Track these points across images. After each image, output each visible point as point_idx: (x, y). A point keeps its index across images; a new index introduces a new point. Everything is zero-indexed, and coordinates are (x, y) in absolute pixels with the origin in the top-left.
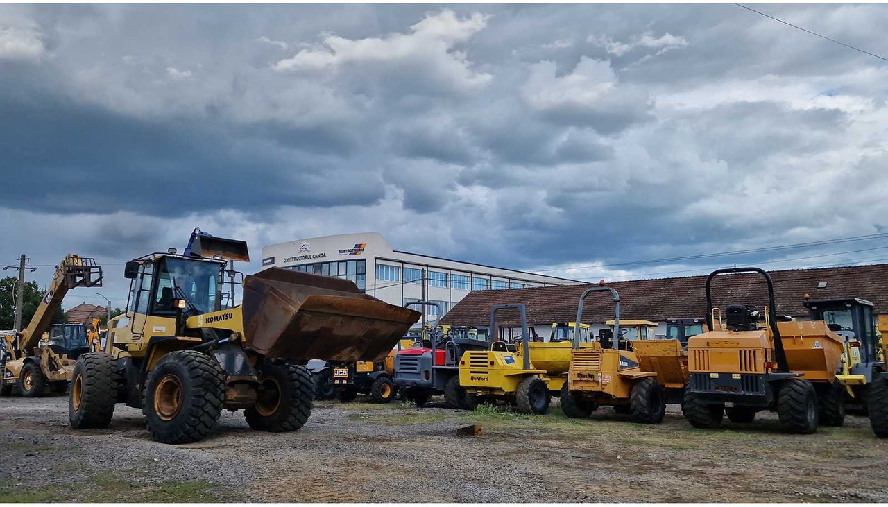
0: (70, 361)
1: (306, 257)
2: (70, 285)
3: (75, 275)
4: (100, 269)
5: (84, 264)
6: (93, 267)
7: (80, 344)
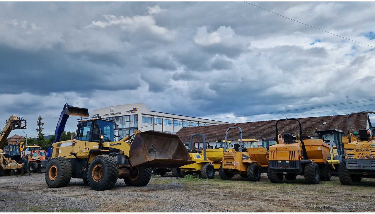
0: (12, 161)
1: (112, 114)
2: (12, 129)
3: (15, 124)
4: (26, 121)
5: (19, 120)
6: (22, 121)
7: (17, 153)
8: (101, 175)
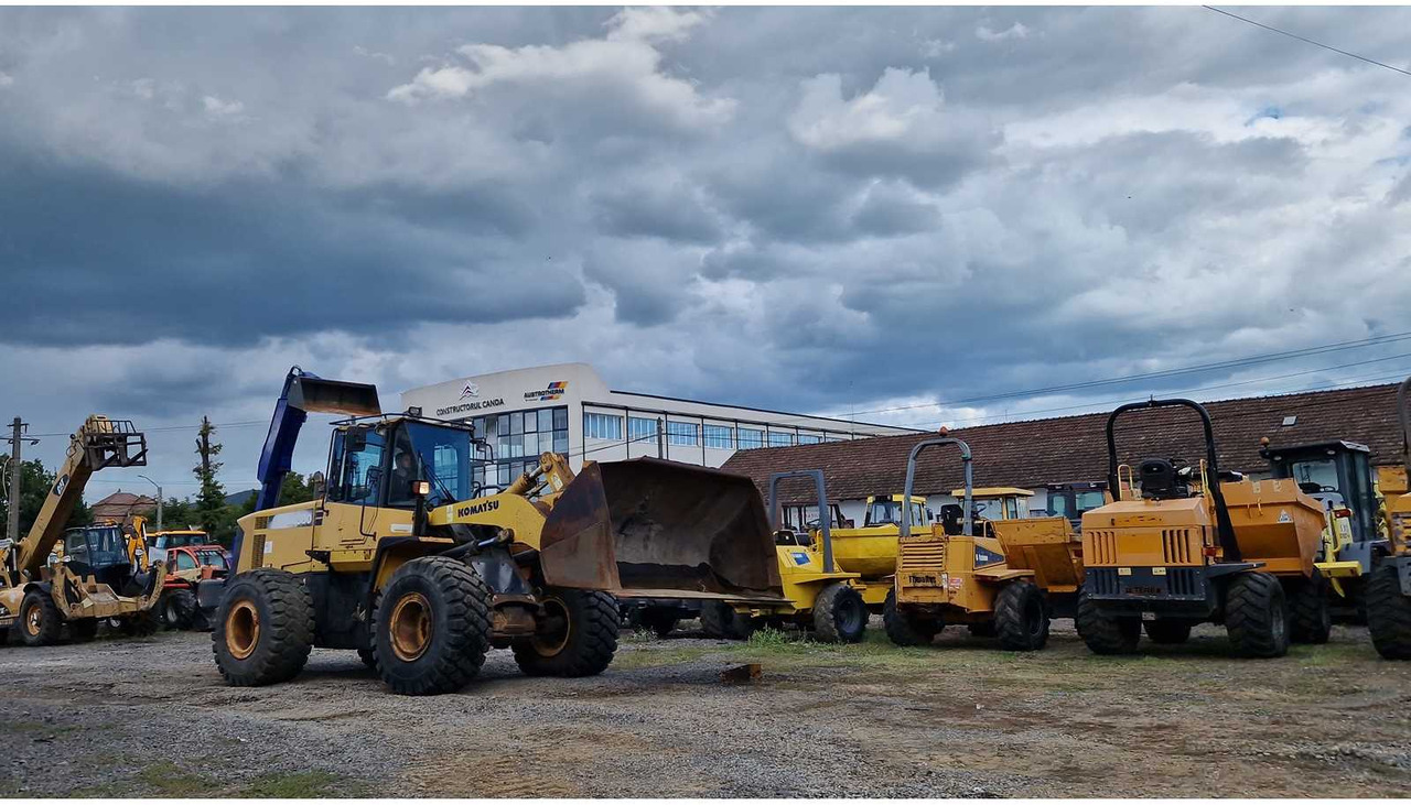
0: (100, 586)
1: (472, 406)
2: (94, 465)
3: (103, 448)
4: (142, 438)
5: (116, 431)
6: (131, 435)
7: (115, 559)
8: (424, 635)
